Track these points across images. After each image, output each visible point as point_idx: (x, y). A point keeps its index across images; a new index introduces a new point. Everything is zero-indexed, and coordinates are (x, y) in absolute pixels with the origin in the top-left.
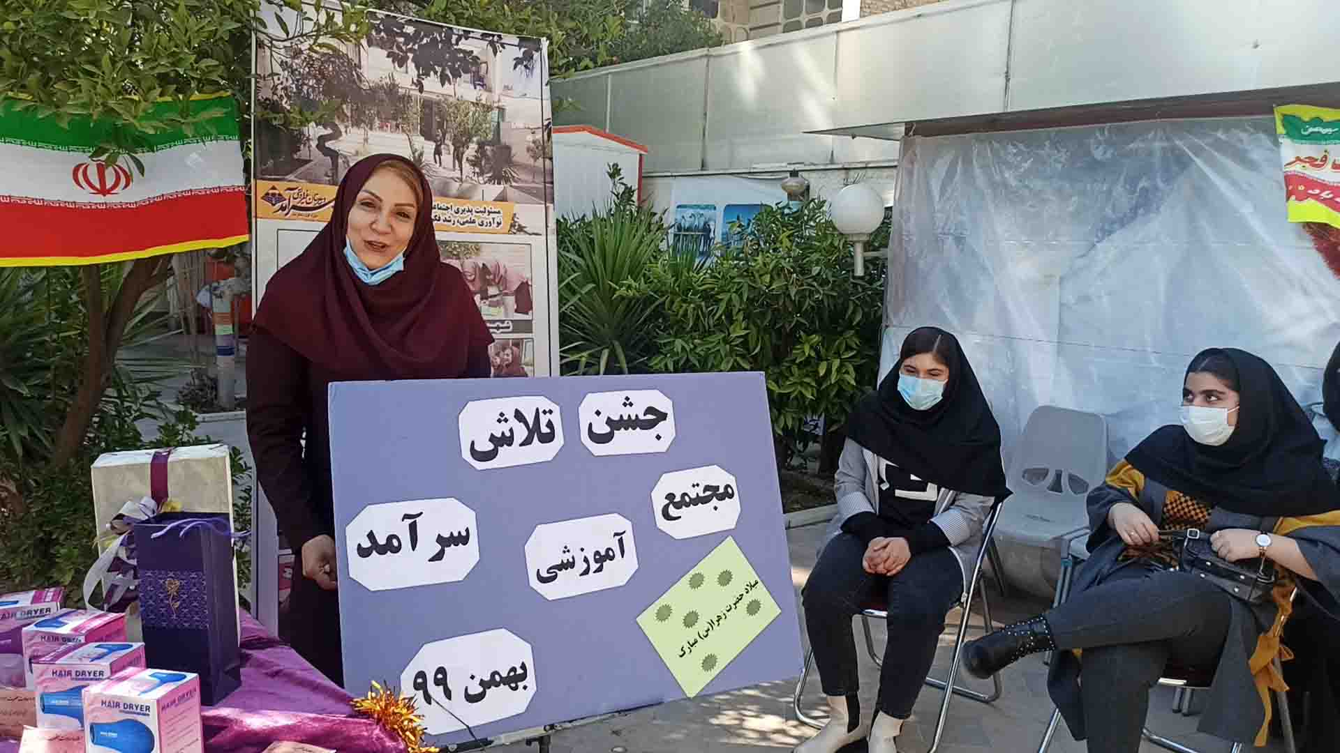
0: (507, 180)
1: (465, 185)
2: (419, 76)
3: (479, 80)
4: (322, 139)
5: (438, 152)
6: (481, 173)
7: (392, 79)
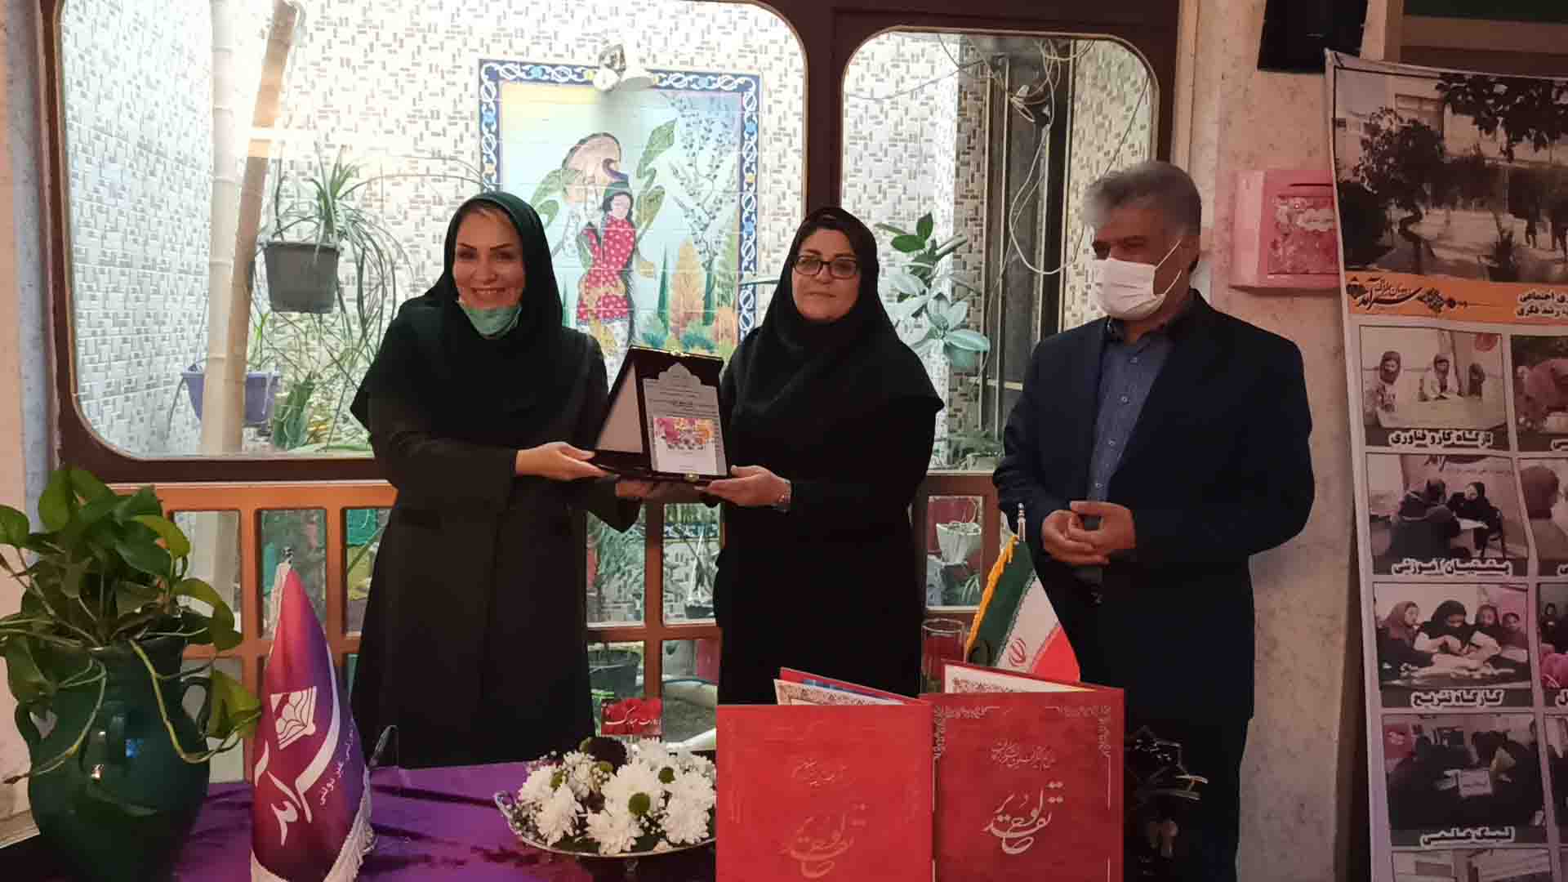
2: (1509, 142)
4: (1404, 223)
5: (1531, 231)
7: (1477, 147)
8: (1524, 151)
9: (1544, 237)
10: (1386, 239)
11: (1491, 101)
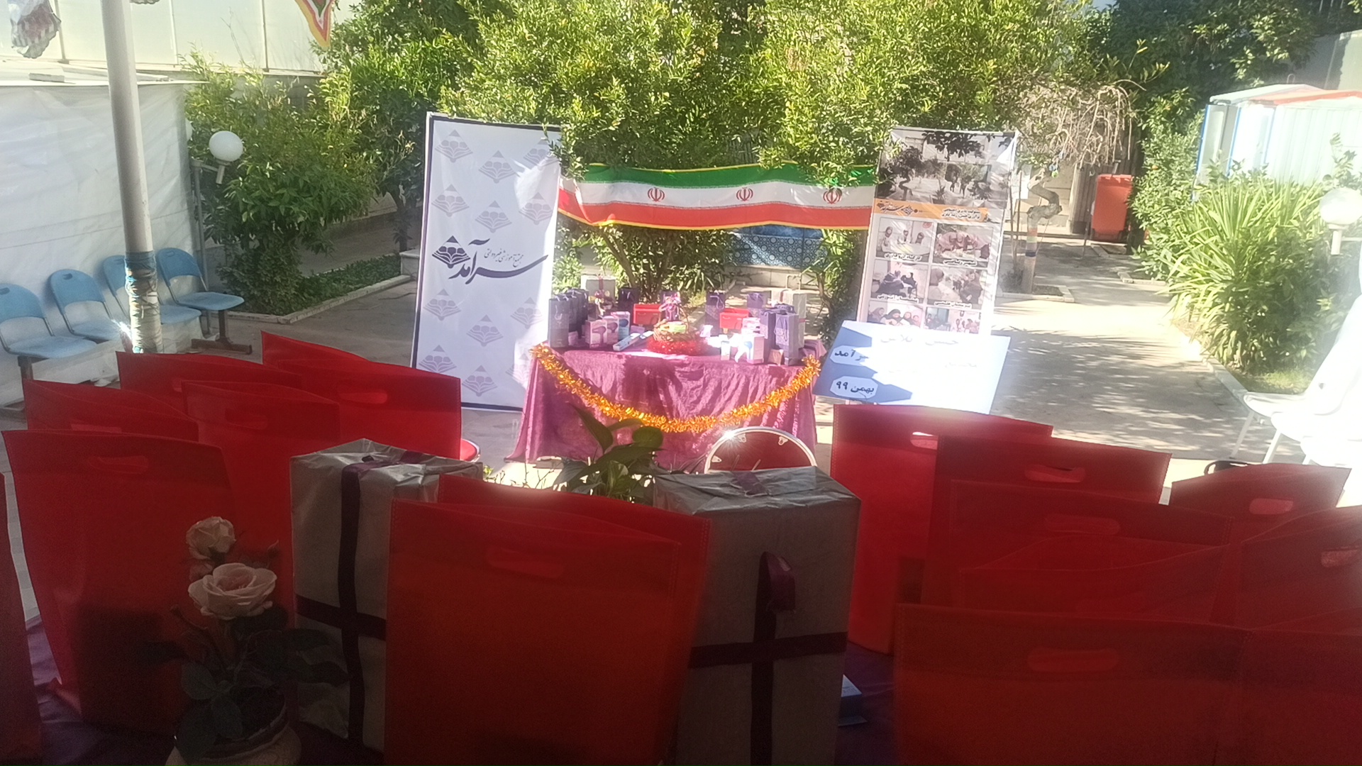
0: (986, 198)
1: (965, 200)
2: (949, 155)
3: (979, 154)
4: (902, 183)
5: (953, 186)
6: (974, 195)
7: (936, 157)
8: (954, 159)
9: (957, 188)
10: (893, 188)
11: (943, 140)
